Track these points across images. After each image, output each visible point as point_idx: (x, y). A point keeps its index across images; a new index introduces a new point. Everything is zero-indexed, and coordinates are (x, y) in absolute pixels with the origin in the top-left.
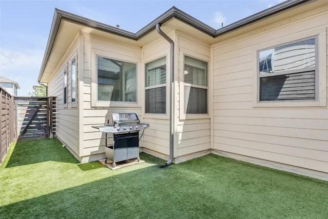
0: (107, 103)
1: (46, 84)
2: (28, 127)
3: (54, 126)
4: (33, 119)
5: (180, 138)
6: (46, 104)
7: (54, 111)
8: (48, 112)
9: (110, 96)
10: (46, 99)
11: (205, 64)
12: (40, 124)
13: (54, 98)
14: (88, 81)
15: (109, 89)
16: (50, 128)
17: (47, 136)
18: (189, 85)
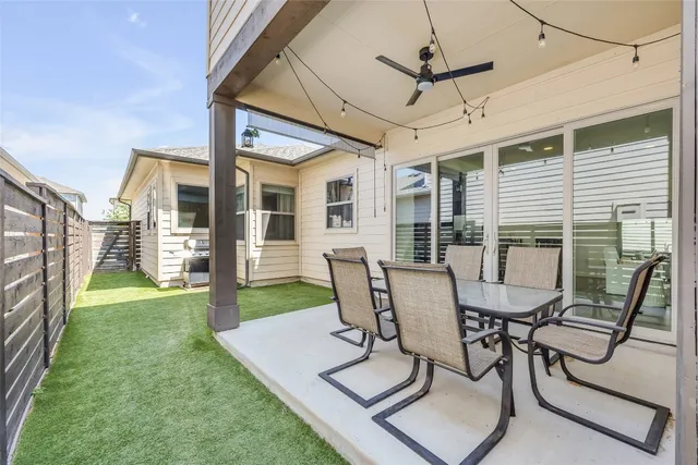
0: (189, 230)
1: (129, 202)
2: (105, 257)
3: (139, 256)
4: (111, 247)
5: (257, 263)
6: (128, 229)
7: (139, 238)
8: (130, 239)
9: (192, 223)
10: (128, 224)
11: (293, 190)
12: (120, 254)
13: (138, 223)
14: (167, 208)
15: (192, 216)
16: (132, 259)
17: (129, 269)
18: (269, 212)
